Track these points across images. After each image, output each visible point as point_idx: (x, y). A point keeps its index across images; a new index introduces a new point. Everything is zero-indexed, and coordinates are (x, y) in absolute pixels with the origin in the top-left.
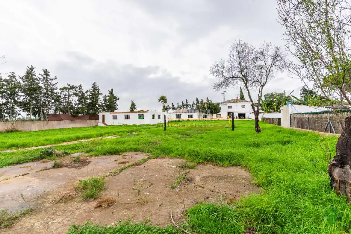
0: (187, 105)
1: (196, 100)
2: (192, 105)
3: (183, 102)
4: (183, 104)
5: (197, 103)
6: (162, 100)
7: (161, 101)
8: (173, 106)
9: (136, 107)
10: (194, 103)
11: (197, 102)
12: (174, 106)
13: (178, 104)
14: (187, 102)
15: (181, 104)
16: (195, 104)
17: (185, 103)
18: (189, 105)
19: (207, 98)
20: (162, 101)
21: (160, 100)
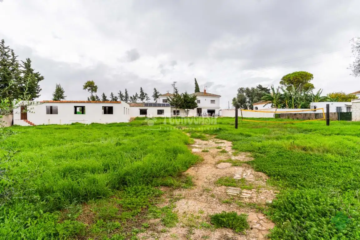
0: (127, 97)
1: (140, 91)
2: (133, 97)
3: (121, 92)
4: (121, 96)
5: (141, 95)
6: (89, 88)
7: (87, 89)
8: (104, 97)
9: (64, 94)
10: (137, 95)
11: (140, 93)
12: (106, 97)
13: (112, 95)
14: (126, 93)
15: (118, 95)
16: (139, 96)
17: (124, 95)
18: (129, 97)
19: (155, 89)
20: (89, 90)
21: (85, 87)
